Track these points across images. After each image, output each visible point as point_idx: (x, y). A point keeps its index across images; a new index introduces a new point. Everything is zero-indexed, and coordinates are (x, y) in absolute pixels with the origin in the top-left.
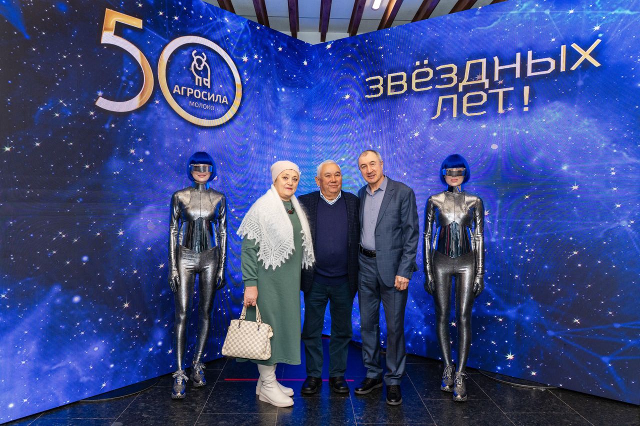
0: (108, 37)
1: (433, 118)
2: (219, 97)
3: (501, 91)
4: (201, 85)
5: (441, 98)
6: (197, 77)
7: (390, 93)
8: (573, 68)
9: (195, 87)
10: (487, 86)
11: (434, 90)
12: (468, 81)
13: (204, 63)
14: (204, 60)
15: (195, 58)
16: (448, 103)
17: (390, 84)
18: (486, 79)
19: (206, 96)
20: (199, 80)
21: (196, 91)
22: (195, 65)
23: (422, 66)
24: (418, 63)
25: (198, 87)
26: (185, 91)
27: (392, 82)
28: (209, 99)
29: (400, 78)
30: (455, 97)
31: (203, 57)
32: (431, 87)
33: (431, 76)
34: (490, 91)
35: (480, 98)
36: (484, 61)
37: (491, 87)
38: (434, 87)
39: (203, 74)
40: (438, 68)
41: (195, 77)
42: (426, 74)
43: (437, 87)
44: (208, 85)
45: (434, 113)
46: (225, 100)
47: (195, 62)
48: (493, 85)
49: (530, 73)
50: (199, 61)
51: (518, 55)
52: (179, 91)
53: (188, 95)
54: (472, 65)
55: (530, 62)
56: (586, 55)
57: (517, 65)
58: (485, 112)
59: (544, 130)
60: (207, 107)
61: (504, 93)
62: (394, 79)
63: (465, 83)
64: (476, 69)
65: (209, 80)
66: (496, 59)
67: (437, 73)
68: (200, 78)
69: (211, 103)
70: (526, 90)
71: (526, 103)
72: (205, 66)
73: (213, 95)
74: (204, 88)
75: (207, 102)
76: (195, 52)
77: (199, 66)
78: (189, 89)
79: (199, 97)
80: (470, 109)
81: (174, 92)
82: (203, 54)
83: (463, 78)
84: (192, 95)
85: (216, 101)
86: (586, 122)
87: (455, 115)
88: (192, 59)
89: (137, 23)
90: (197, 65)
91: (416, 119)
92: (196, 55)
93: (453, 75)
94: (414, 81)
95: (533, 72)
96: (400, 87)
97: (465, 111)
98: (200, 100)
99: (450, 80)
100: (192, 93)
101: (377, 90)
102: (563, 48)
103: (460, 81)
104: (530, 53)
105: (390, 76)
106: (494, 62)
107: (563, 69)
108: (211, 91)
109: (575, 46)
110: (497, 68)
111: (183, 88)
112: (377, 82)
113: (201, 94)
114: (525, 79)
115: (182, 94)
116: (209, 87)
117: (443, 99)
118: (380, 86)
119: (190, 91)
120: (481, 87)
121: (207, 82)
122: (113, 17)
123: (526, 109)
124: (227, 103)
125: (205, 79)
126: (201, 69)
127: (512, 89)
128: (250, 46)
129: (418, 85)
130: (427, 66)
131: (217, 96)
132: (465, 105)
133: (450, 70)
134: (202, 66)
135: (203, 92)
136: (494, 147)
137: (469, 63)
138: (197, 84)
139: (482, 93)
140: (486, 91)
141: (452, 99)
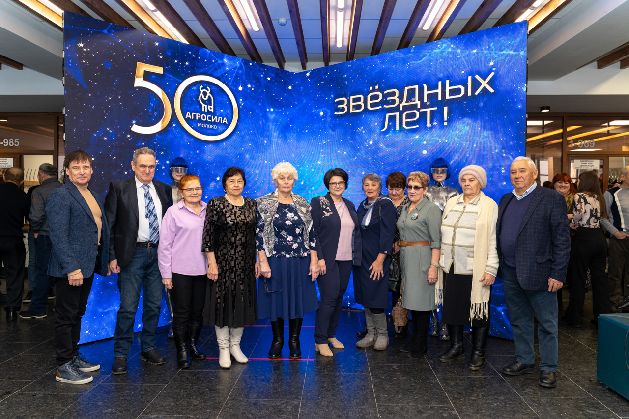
0: (139, 82)
1: (382, 130)
2: (220, 119)
3: (428, 110)
4: (206, 111)
5: (388, 115)
6: (204, 105)
7: (352, 111)
8: (476, 93)
9: (202, 113)
10: (419, 106)
11: (383, 109)
12: (406, 102)
13: (209, 94)
14: (208, 92)
15: (202, 91)
16: (392, 119)
17: (352, 104)
18: (419, 100)
19: (210, 118)
20: (205, 107)
21: (203, 115)
22: (202, 96)
23: (374, 90)
24: (371, 88)
25: (204, 112)
26: (195, 116)
27: (353, 102)
28: (213, 121)
29: (359, 100)
30: (397, 114)
31: (208, 90)
32: (380, 107)
33: (381, 98)
34: (421, 110)
35: (414, 115)
36: (416, 87)
37: (422, 107)
38: (383, 106)
39: (208, 102)
40: (385, 92)
41: (202, 105)
42: (377, 97)
43: (385, 106)
44: (212, 110)
45: (383, 127)
46: (225, 121)
47: (202, 94)
48: (423, 105)
49: (448, 97)
50: (205, 94)
51: (440, 83)
52: (190, 116)
53: (197, 119)
54: (409, 90)
55: (448, 88)
56: (484, 84)
57: (439, 91)
58: (418, 126)
59: (458, 139)
60: (212, 126)
61: (431, 111)
62: (355, 100)
63: (404, 103)
64: (411, 93)
65: (212, 107)
66: (425, 86)
67: (385, 96)
68: (206, 106)
69: (214, 123)
70: (446, 109)
71: (445, 119)
72: (209, 97)
73: (216, 117)
74: (209, 113)
75: (211, 123)
76: (202, 87)
77: (205, 97)
78: (197, 114)
79: (205, 120)
80: (408, 124)
81: (186, 117)
82: (208, 88)
83: (403, 100)
84: (200, 119)
85: (218, 122)
86: (485, 133)
87: (397, 128)
88: (200, 92)
89: (159, 70)
90: (203, 96)
91: (370, 131)
92: (202, 89)
93: (396, 98)
94: (369, 102)
95: (450, 96)
96: (359, 107)
97: (404, 125)
98: (206, 122)
99: (394, 101)
100: (200, 117)
101: (343, 109)
102: (470, 78)
103: (400, 102)
104: (448, 82)
105: (352, 98)
106: (423, 88)
107: (470, 94)
108: (214, 114)
109: (477, 77)
110: (426, 93)
111: (193, 114)
112: (343, 102)
113: (207, 118)
114: (445, 102)
115: (193, 118)
116: (213, 112)
117: (389, 116)
118: (345, 106)
119: (198, 116)
120: (414, 107)
121: (211, 108)
122: (142, 68)
123: (445, 124)
124: (227, 123)
125: (209, 106)
126: (206, 99)
127: (436, 108)
128: (244, 79)
129: (372, 105)
130: (378, 90)
131: (219, 118)
132: (404, 120)
133: (393, 94)
134: (207, 97)
135: (208, 116)
136: (425, 152)
137: (406, 89)
138: (203, 110)
139: (415, 111)
140: (418, 110)
141: (396, 115)
